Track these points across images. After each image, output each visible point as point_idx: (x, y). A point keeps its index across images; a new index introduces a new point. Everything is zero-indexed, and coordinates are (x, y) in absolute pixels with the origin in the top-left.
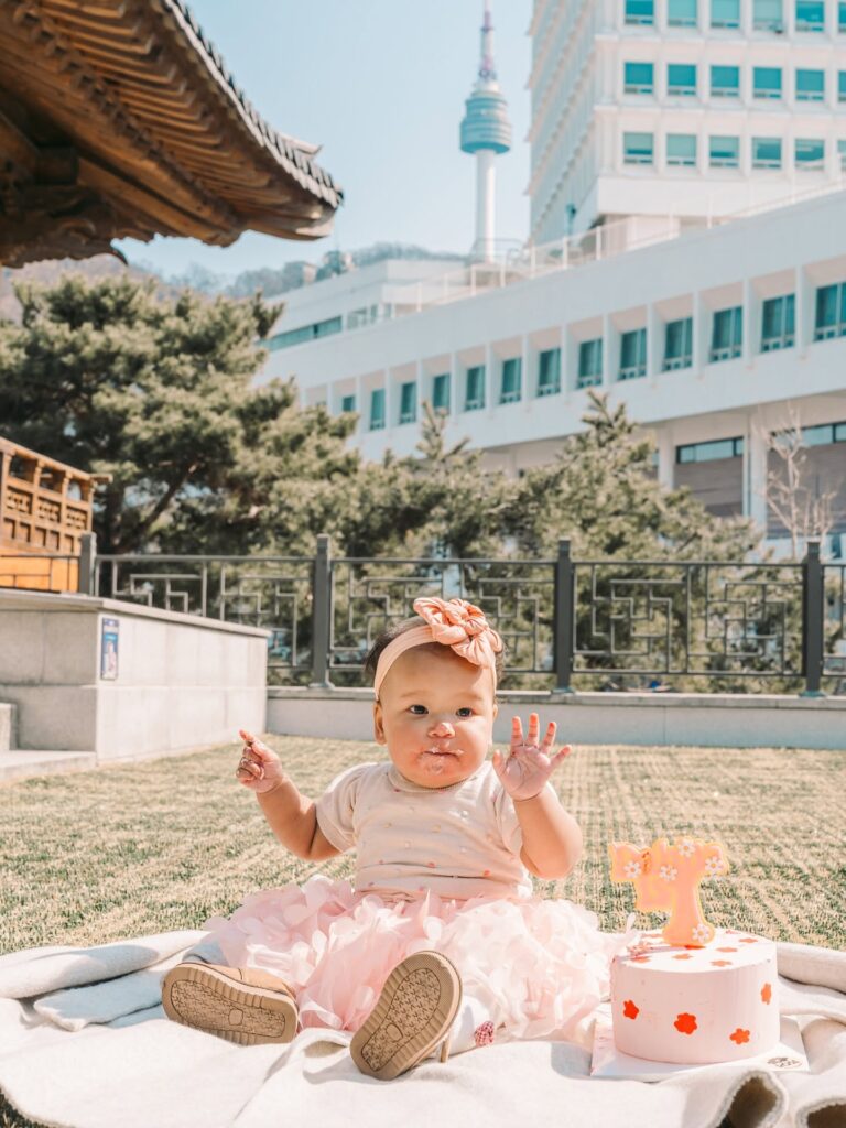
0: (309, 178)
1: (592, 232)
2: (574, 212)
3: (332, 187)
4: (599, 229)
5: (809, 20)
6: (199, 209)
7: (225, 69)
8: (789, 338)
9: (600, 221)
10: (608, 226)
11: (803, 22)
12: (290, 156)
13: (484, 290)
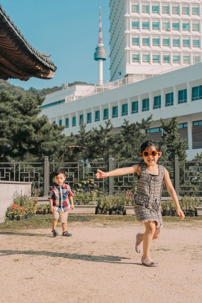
0: (47, 63)
1: (125, 78)
2: (120, 74)
3: (53, 65)
4: (126, 77)
5: (175, 28)
6: (18, 71)
7: (21, 33)
8: (172, 103)
9: (127, 76)
10: (129, 77)
11: (174, 28)
12: (41, 57)
13: (99, 92)
